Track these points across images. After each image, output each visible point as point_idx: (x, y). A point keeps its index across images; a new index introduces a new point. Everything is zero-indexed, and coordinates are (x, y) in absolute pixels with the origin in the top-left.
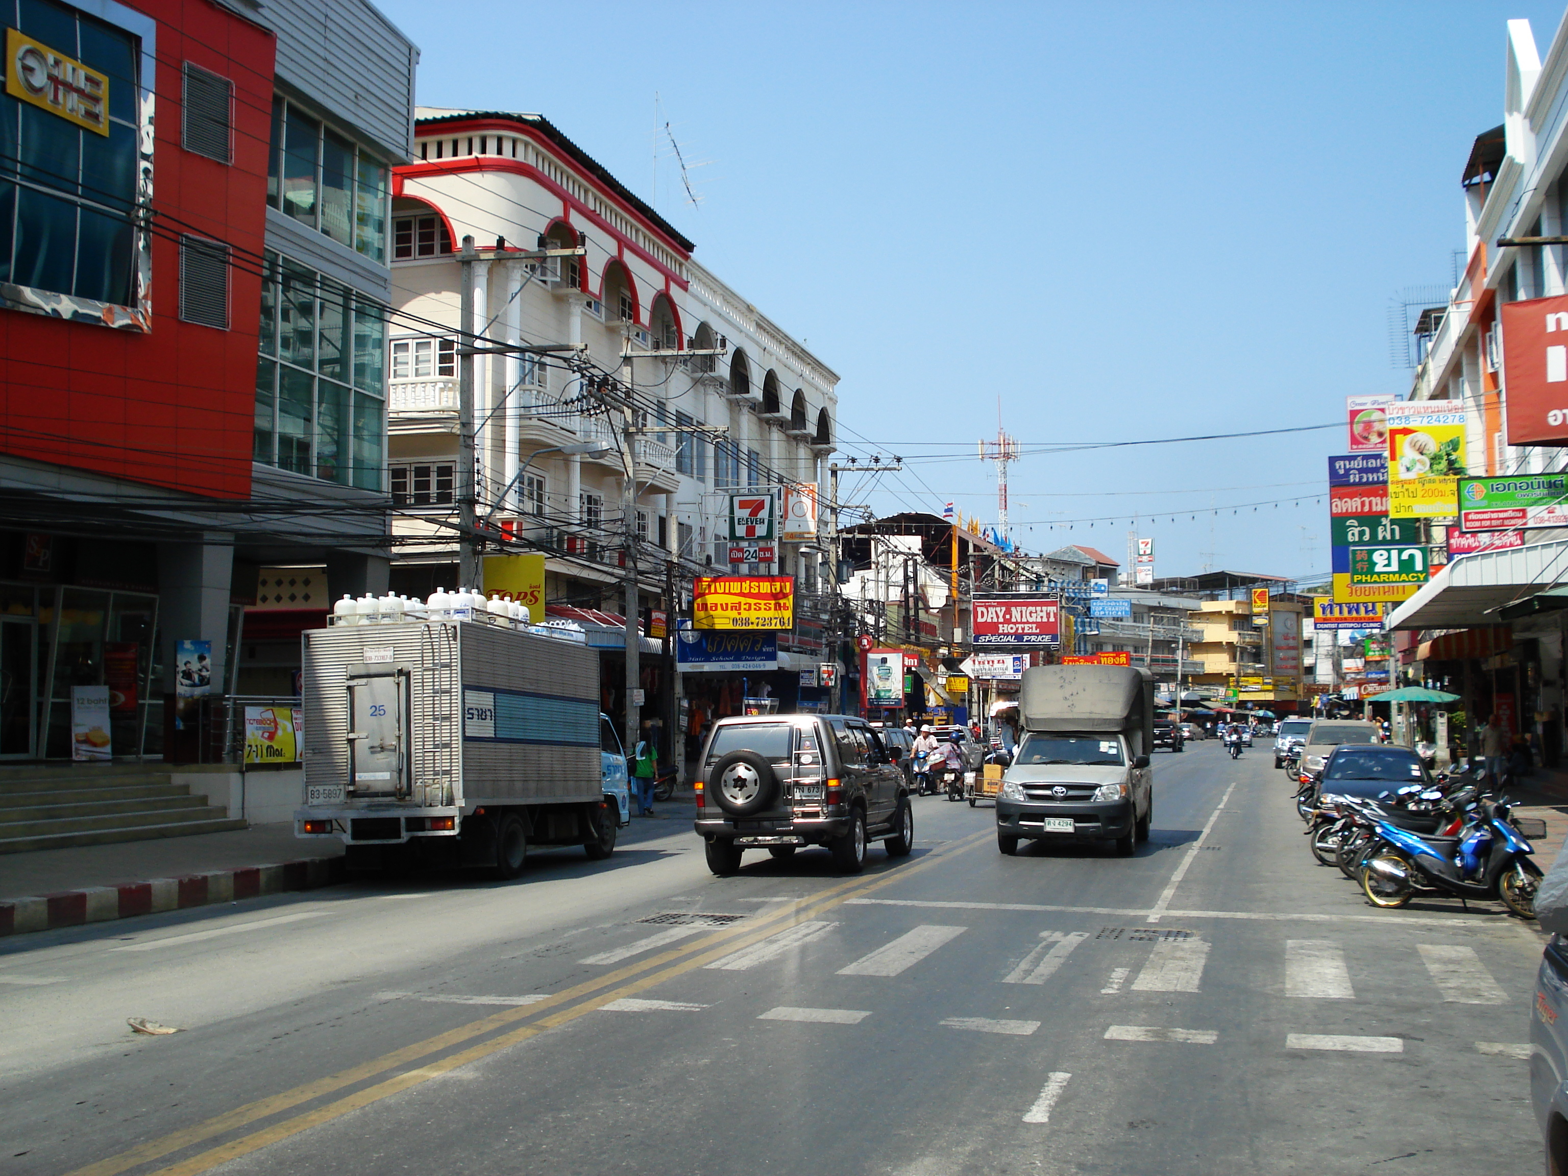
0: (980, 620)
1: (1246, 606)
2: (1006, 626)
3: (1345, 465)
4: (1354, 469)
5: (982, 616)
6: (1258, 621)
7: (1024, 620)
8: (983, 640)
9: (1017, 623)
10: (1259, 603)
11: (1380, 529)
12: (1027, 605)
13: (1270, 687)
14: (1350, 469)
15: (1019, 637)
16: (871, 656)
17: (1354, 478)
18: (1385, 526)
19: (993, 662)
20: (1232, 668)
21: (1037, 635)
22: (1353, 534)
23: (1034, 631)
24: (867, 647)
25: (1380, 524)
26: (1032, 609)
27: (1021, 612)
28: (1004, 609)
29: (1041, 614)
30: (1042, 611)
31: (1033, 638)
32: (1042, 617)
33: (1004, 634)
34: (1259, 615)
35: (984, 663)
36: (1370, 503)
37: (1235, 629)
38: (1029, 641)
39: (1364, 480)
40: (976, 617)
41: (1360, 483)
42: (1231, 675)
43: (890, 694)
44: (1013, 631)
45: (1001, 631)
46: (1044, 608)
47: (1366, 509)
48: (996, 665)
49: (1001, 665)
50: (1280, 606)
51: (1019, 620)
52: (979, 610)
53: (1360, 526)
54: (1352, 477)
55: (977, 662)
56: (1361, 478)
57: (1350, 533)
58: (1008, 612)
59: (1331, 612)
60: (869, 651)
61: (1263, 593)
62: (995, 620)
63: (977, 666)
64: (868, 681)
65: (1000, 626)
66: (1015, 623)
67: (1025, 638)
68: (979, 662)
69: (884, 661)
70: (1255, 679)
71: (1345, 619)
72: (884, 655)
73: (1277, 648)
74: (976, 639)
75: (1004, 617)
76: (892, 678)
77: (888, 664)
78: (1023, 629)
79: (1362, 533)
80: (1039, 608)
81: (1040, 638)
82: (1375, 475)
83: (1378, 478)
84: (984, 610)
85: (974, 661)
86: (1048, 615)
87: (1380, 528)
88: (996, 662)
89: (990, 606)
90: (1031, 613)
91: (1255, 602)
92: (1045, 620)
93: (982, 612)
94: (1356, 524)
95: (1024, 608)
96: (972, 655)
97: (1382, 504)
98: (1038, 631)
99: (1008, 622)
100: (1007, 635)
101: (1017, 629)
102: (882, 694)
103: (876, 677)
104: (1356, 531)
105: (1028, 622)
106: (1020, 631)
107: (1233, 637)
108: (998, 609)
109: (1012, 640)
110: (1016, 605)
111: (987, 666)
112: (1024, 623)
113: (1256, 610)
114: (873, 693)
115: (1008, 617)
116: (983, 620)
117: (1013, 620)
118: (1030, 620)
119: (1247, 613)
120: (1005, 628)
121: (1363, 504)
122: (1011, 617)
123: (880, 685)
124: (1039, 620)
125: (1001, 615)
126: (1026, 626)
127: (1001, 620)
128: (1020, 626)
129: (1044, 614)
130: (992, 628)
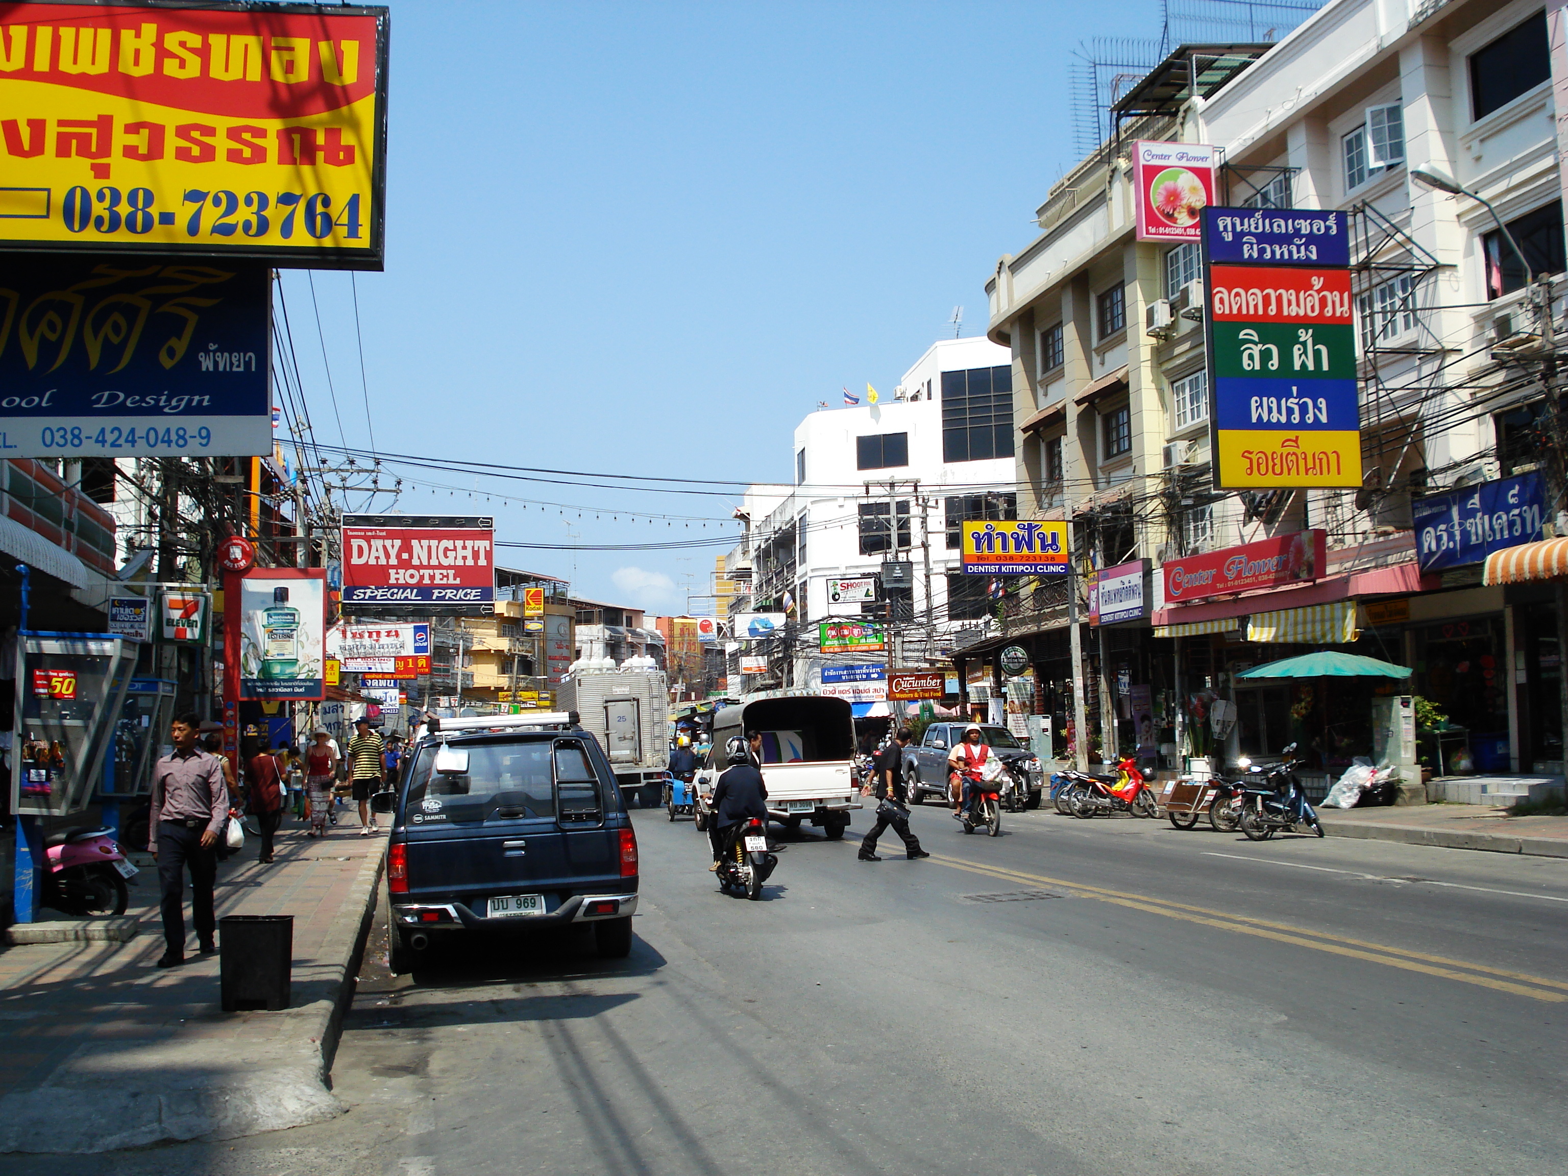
0: (355, 561)
1: (517, 608)
2: (401, 571)
3: (1234, 225)
4: (1250, 234)
5: (360, 554)
6: (532, 626)
7: (434, 562)
8: (360, 596)
9: (420, 567)
10: (533, 605)
11: (1296, 350)
12: (440, 537)
13: (547, 703)
14: (1243, 234)
15: (424, 591)
16: (252, 585)
17: (1249, 251)
18: (1304, 344)
19: (378, 633)
20: (503, 681)
21: (456, 588)
22: (1251, 357)
23: (451, 581)
24: (243, 563)
25: (1296, 340)
26: (449, 544)
27: (429, 547)
28: (398, 543)
29: (464, 553)
30: (464, 548)
31: (449, 593)
32: (464, 558)
33: (398, 586)
34: (531, 619)
35: (361, 636)
36: (1279, 299)
37: (504, 635)
38: (442, 598)
39: (1268, 255)
40: (348, 555)
41: (1260, 263)
42: (501, 689)
43: (296, 669)
44: (413, 581)
45: (392, 581)
46: (469, 543)
47: (1273, 310)
48: (384, 640)
49: (392, 640)
50: (555, 609)
51: (425, 563)
52: (355, 543)
53: (1263, 341)
54: (1246, 248)
55: (349, 635)
56: (1262, 251)
57: (1245, 355)
58: (406, 547)
59: (990, 547)
60: (245, 572)
61: (537, 594)
62: (383, 561)
63: (349, 642)
64: (244, 641)
65: (392, 572)
66: (418, 568)
67: (436, 593)
68: (354, 636)
69: (281, 595)
70: (529, 694)
71: (1011, 558)
72: (282, 583)
73: (550, 658)
74: (349, 594)
75: (399, 556)
76: (300, 634)
77: (290, 604)
78: (432, 578)
79: (1266, 356)
80: (459, 543)
81: (461, 593)
82: (1285, 249)
83: (1290, 253)
84: (364, 544)
85: (344, 633)
86: (476, 555)
87: (1296, 347)
88: (383, 634)
89: (375, 537)
90: (446, 550)
91: (529, 604)
92: (470, 562)
93: (360, 549)
94: (1256, 339)
95: (434, 543)
96: (341, 622)
97: (1298, 305)
98: (458, 581)
99: (405, 565)
100: (405, 587)
101: (422, 577)
102: (276, 669)
103: (262, 635)
104: (1256, 350)
105: (440, 567)
106: (427, 581)
107: (504, 644)
108: (388, 543)
109: (412, 596)
110: (420, 536)
111: (367, 641)
112: (434, 567)
113: (528, 613)
114: (254, 667)
115: (405, 556)
116: (362, 561)
117: (415, 562)
118: (445, 562)
119: (519, 616)
120: (401, 576)
121: (1266, 300)
122: (411, 557)
123: (272, 649)
124: (460, 562)
125: (393, 553)
126: (437, 572)
127: (393, 561)
128: (427, 573)
129: (469, 553)
130: (378, 575)
